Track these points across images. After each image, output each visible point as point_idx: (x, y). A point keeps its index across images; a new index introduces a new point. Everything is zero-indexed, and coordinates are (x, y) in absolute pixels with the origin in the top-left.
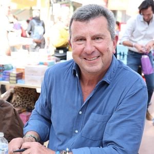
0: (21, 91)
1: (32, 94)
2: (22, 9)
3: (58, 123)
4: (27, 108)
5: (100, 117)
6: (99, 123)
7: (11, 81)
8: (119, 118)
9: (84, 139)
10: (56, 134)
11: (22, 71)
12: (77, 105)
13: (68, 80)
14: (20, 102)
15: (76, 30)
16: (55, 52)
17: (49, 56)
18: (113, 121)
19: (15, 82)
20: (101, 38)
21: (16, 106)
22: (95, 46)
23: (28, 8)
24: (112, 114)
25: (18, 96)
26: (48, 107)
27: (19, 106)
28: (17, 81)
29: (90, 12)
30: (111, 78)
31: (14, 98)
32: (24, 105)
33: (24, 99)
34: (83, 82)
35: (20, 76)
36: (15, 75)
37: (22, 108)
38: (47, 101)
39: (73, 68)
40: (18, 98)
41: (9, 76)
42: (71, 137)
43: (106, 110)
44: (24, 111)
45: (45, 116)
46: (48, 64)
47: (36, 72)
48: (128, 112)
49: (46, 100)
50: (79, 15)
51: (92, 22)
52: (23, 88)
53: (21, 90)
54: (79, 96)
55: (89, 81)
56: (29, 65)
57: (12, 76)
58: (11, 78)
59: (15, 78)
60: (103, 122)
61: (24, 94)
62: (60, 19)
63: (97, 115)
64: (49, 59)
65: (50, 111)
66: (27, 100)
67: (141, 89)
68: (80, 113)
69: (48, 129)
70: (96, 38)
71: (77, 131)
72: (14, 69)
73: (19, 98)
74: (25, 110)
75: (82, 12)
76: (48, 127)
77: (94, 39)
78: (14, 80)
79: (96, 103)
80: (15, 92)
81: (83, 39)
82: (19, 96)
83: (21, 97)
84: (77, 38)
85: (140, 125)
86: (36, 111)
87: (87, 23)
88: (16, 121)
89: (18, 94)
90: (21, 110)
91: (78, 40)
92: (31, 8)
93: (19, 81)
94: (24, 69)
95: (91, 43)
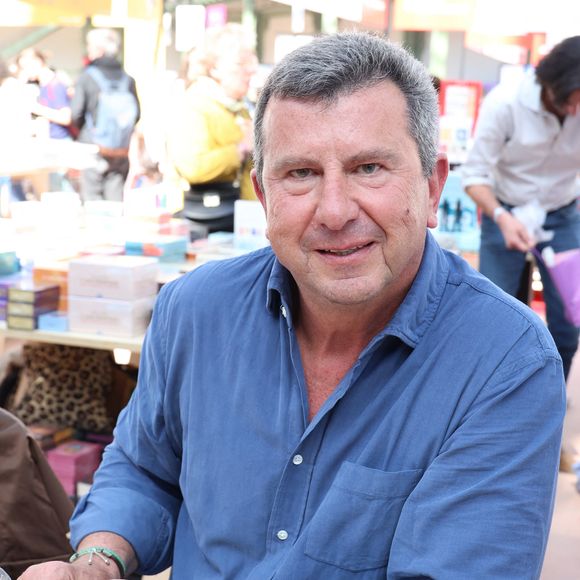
0: (55, 359)
1: (95, 369)
2: (52, 25)
3: (209, 499)
4: (75, 425)
5: (378, 479)
6: (374, 504)
7: (13, 321)
8: (450, 483)
9: (311, 565)
10: (201, 543)
11: (57, 280)
12: (286, 430)
13: (249, 328)
14: (50, 402)
15: (283, 133)
16: (188, 200)
17: (164, 219)
18: (427, 495)
19: (29, 323)
20: (382, 167)
21: (31, 418)
22: (356, 201)
23: (78, 21)
24: (424, 469)
25: (40, 380)
26: (168, 435)
27: (44, 417)
28: (36, 319)
29: (341, 67)
30: (419, 324)
31: (25, 385)
32: (63, 415)
33: (65, 392)
34: (309, 338)
35: (49, 300)
36: (31, 298)
37: (55, 426)
38: (166, 413)
39: (270, 286)
40: (40, 386)
41: (6, 298)
42: (260, 557)
43: (400, 452)
44: (65, 440)
45: (157, 472)
46: (162, 251)
47: (114, 284)
48: (487, 460)
49: (161, 408)
50: (296, 77)
51: (348, 102)
52: (62, 347)
53: (52, 353)
54: (294, 395)
55: (334, 335)
56: (85, 254)
57: (15, 302)
58: (14, 309)
59: (29, 310)
60: (390, 499)
61: (63, 372)
62: (209, 68)
63: (364, 469)
64: (166, 232)
65: (177, 453)
66: (78, 396)
67: (540, 370)
68: (298, 460)
69: (170, 523)
70: (360, 165)
71: (283, 534)
72: (24, 273)
73: (46, 387)
74: (68, 433)
75: (307, 65)
76: (166, 513)
77: (355, 171)
78: (27, 317)
79: (360, 421)
80: (29, 363)
81: (311, 169)
82: (46, 377)
83: (53, 384)
84: (285, 164)
85: (534, 510)
86: (120, 450)
87: (328, 106)
88: (39, 486)
89: (40, 370)
90: (51, 436)
91: (289, 174)
92: (89, 20)
93: (44, 319)
94: (64, 274)
95: (340, 187)
